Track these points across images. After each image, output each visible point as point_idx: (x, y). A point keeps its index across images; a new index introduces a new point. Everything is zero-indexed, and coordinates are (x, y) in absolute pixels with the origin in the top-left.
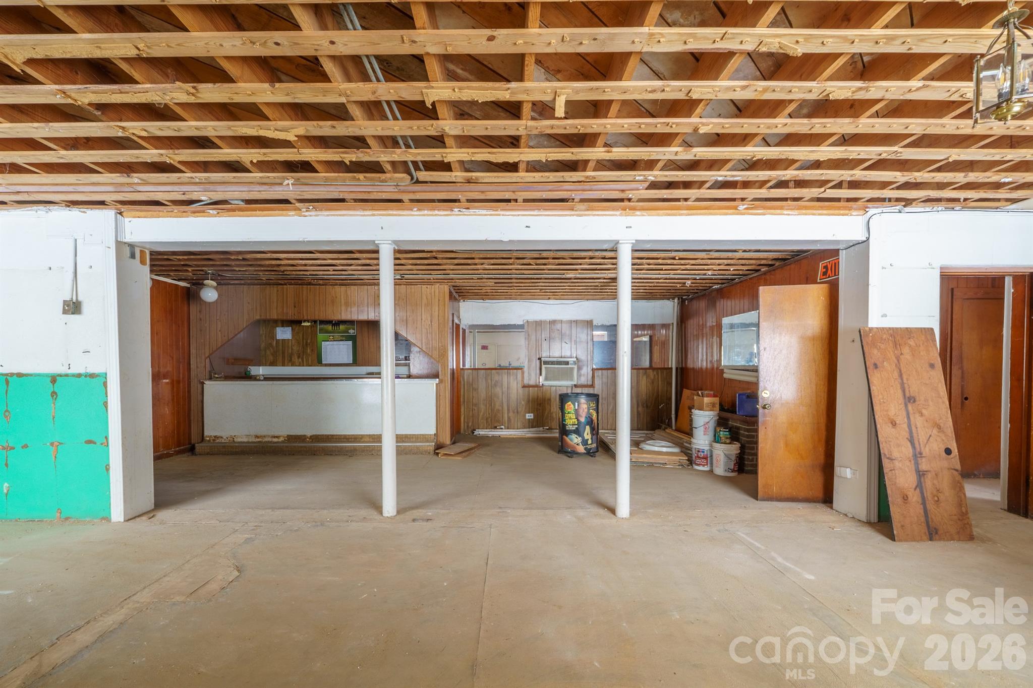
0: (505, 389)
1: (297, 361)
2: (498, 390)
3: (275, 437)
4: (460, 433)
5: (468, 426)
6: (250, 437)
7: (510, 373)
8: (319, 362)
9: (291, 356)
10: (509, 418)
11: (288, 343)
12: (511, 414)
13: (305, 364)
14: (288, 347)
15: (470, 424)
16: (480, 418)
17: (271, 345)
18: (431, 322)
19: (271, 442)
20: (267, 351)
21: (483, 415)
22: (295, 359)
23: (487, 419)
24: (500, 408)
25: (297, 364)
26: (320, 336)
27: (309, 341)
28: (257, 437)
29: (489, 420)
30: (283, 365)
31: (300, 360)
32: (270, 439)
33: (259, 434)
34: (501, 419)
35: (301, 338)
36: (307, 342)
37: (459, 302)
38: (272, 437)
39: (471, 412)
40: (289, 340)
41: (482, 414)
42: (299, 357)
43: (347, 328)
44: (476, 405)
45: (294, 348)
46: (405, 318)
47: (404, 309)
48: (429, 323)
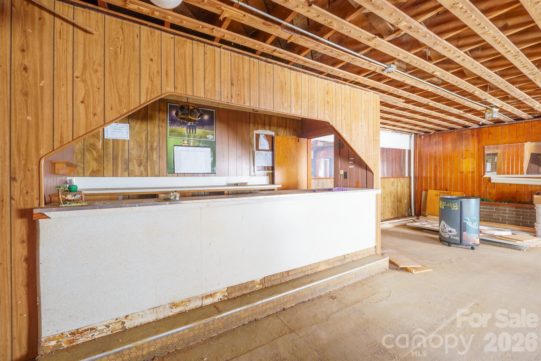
1: (136, 170)
3: (207, 297)
6: (161, 309)
8: (171, 171)
9: (127, 163)
11: (124, 145)
13: (149, 174)
14: (123, 150)
17: (93, 146)
18: (368, 129)
19: (201, 307)
20: (87, 154)
22: (134, 166)
25: (137, 173)
26: (171, 139)
27: (155, 144)
28: (174, 305)
30: (115, 174)
31: (142, 168)
32: (198, 303)
33: (177, 300)
35: (144, 140)
36: (152, 146)
38: (202, 298)
40: (124, 141)
42: (140, 165)
43: (204, 132)
45: (132, 152)
46: (349, 122)
47: (348, 112)
48: (367, 131)
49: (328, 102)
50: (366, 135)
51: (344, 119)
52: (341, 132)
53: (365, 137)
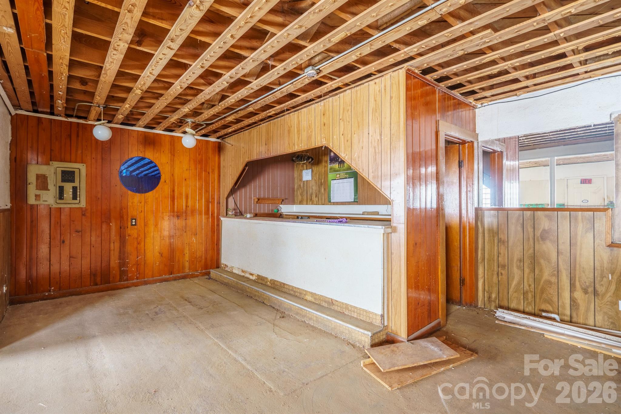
0: (565, 247)
1: (315, 200)
2: (549, 247)
4: (476, 306)
5: (490, 298)
7: (576, 219)
8: (329, 201)
9: (311, 195)
10: (573, 300)
11: (310, 184)
12: (579, 295)
13: (320, 203)
14: (310, 187)
15: (493, 296)
16: (511, 290)
17: (300, 186)
18: (381, 135)
20: (298, 191)
21: (519, 284)
22: (314, 198)
23: (525, 294)
24: (554, 279)
26: (331, 176)
27: (323, 181)
28: (243, 271)
29: (530, 295)
30: (307, 204)
31: (317, 199)
34: (555, 299)
35: (318, 178)
36: (321, 182)
37: (474, 107)
39: (495, 277)
40: (310, 181)
41: (514, 283)
42: (316, 196)
44: (504, 266)
45: (313, 189)
46: (349, 136)
47: (348, 123)
48: (379, 138)
49: (325, 124)
50: (376, 144)
51: (343, 135)
52: (338, 152)
53: (375, 148)
